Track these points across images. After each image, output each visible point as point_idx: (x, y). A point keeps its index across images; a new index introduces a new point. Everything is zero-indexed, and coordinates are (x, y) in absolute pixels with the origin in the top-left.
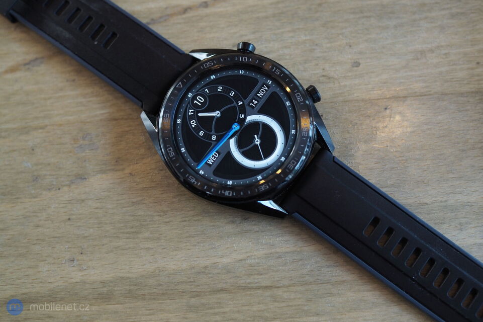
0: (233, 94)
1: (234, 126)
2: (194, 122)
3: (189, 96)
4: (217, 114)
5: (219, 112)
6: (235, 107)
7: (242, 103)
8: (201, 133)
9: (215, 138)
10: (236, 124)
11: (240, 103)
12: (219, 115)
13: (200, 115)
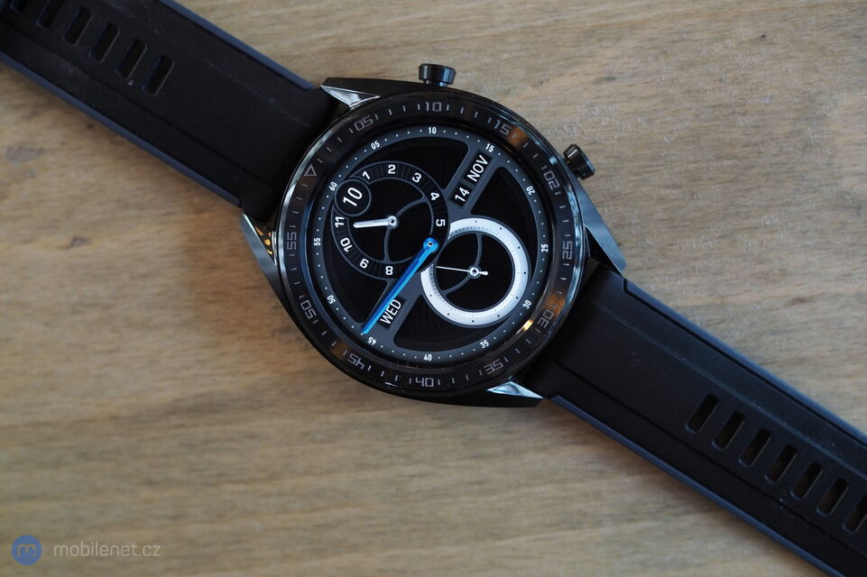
0: (419, 178)
1: (426, 245)
2: (346, 241)
3: (332, 189)
4: (390, 222)
5: (394, 218)
6: (425, 204)
7: (438, 195)
8: (364, 263)
9: (391, 271)
10: (430, 240)
11: (435, 196)
12: (394, 224)
13: (357, 225)
